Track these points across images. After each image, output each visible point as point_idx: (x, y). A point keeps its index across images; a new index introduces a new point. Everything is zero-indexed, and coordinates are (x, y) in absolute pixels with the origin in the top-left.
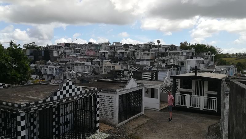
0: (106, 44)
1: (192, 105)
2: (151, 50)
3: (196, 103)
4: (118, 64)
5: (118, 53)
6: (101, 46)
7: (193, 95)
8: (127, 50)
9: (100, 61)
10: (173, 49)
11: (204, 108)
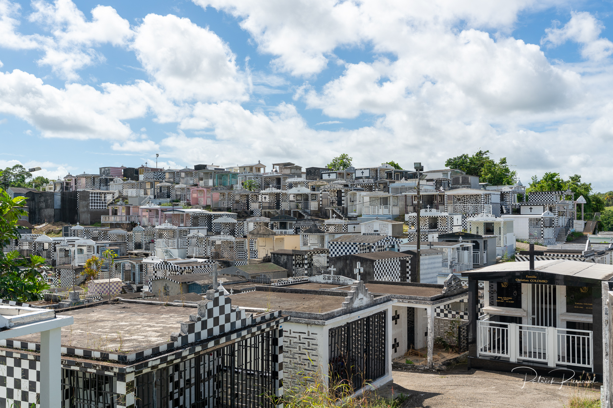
0: (251, 168)
1: (525, 353)
2: (392, 186)
3: (535, 348)
4: (291, 231)
5: (292, 198)
6: (235, 175)
7: (526, 324)
8: (319, 187)
9: (234, 224)
10: (458, 184)
11: (559, 360)
